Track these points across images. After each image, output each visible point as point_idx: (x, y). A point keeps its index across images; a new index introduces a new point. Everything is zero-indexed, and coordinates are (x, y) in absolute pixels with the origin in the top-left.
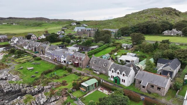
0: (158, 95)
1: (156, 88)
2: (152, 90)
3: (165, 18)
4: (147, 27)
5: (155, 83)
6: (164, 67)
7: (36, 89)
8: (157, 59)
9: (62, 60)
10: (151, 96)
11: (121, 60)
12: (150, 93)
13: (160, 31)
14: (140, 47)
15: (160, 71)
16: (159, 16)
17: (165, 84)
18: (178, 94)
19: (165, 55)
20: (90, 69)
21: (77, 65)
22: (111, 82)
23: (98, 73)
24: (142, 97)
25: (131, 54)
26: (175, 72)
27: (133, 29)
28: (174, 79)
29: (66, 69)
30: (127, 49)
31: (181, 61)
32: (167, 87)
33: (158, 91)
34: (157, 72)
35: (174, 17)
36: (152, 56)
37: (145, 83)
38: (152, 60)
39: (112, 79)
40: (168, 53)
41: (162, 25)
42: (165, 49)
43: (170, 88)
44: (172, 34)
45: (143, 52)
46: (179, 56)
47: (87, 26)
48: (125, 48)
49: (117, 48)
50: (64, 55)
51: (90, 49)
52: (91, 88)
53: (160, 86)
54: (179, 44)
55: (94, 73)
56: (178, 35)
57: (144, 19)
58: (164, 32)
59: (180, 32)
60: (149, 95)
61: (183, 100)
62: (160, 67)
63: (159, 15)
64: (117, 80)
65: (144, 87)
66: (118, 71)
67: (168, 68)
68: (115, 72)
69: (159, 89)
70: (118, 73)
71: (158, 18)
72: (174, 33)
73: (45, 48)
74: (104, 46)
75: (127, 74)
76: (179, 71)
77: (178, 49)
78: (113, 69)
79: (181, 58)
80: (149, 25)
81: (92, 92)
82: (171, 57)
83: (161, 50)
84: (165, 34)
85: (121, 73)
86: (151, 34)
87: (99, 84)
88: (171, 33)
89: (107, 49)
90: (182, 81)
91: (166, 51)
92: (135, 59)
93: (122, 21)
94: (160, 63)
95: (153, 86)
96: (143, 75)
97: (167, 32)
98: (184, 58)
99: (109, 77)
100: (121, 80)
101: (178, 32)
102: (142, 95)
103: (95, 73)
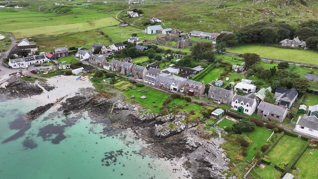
0: (277, 122)
1: (275, 116)
2: (272, 118)
3: (285, 11)
4: (259, 34)
5: (275, 113)
6: (282, 97)
7: (168, 118)
8: (276, 88)
9: (172, 87)
10: (271, 122)
11: (237, 89)
12: (270, 120)
13: (277, 40)
14: (255, 71)
15: (278, 102)
16: (275, 9)
17: (283, 113)
18: (293, 121)
19: (283, 84)
20: (209, 99)
21: (192, 94)
22: (235, 111)
23: (219, 103)
24: (265, 124)
25: (247, 80)
26: (292, 102)
27: (239, 36)
28: (290, 108)
29: (183, 99)
30: (239, 72)
31: (298, 91)
32: (284, 116)
33: (277, 119)
34: (275, 102)
35: (298, 9)
36: (270, 83)
37: (267, 112)
38: (270, 89)
39: (236, 109)
40: (286, 81)
41: (280, 31)
42: (284, 77)
43: (287, 116)
44: (293, 46)
45: (259, 78)
46: (297, 86)
47: (161, 21)
48: (236, 70)
49: (226, 70)
50: (175, 83)
51: (195, 72)
52: (220, 117)
53: (279, 115)
54: (299, 65)
55: (214, 103)
56: (300, 48)
57: (253, 16)
58: (282, 42)
59: (304, 43)
60: (269, 122)
61: (296, 124)
62: (279, 96)
63: (276, 6)
64: (240, 110)
65: (265, 116)
66: (242, 102)
67: (286, 99)
68: (239, 102)
69: (278, 117)
70: (242, 104)
71: (274, 13)
72: (295, 43)
73: (143, 71)
74: (209, 66)
75: (251, 105)
76: (296, 101)
77: (296, 79)
78: (237, 100)
79: (298, 88)
80: (262, 31)
81: (221, 120)
82: (289, 86)
83: (279, 78)
84: (283, 45)
85: (245, 104)
86: (264, 43)
87: (225, 113)
88: (292, 43)
89: (213, 71)
90: (296, 111)
91: (285, 79)
92: (253, 87)
93: (218, 17)
94: (278, 92)
95: (273, 115)
96: (265, 106)
97: (286, 42)
98: (302, 88)
99: (232, 107)
100: (244, 110)
101: (300, 43)
102: (264, 122)
103: (216, 103)
